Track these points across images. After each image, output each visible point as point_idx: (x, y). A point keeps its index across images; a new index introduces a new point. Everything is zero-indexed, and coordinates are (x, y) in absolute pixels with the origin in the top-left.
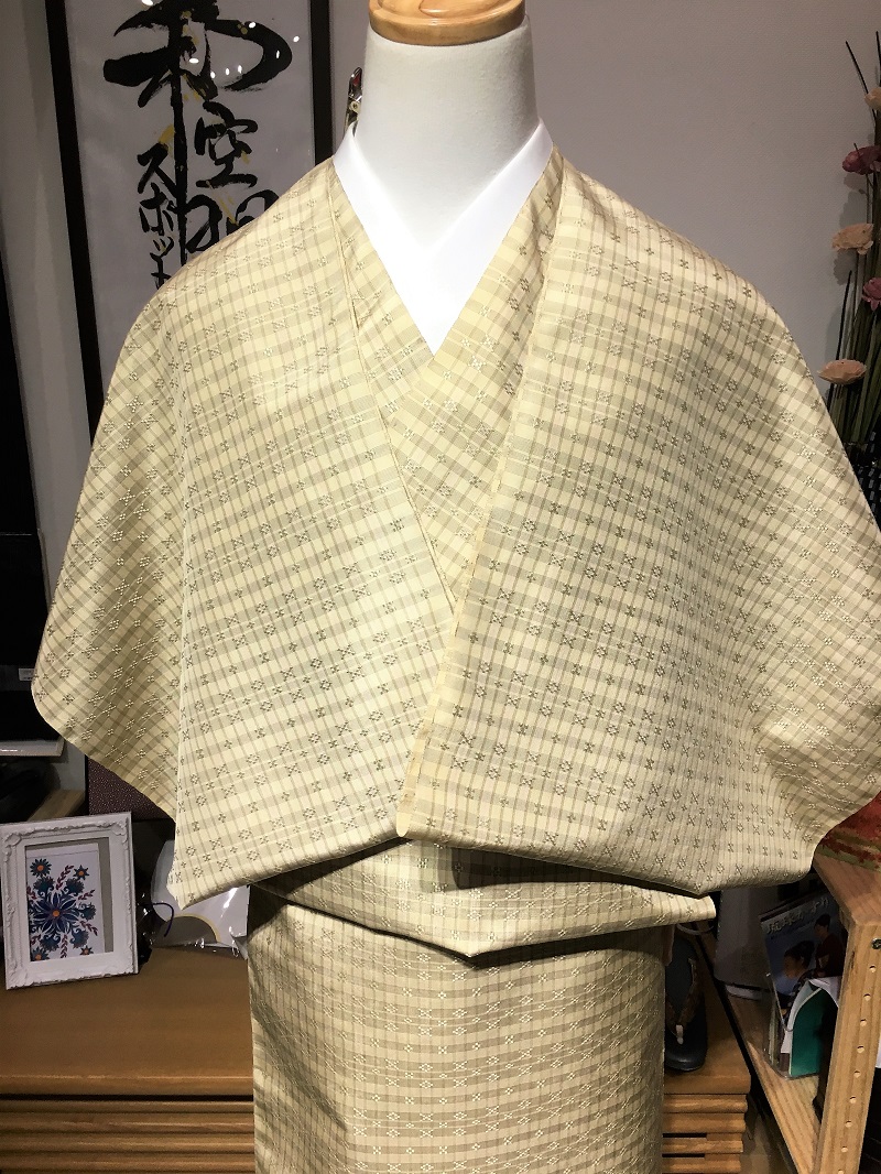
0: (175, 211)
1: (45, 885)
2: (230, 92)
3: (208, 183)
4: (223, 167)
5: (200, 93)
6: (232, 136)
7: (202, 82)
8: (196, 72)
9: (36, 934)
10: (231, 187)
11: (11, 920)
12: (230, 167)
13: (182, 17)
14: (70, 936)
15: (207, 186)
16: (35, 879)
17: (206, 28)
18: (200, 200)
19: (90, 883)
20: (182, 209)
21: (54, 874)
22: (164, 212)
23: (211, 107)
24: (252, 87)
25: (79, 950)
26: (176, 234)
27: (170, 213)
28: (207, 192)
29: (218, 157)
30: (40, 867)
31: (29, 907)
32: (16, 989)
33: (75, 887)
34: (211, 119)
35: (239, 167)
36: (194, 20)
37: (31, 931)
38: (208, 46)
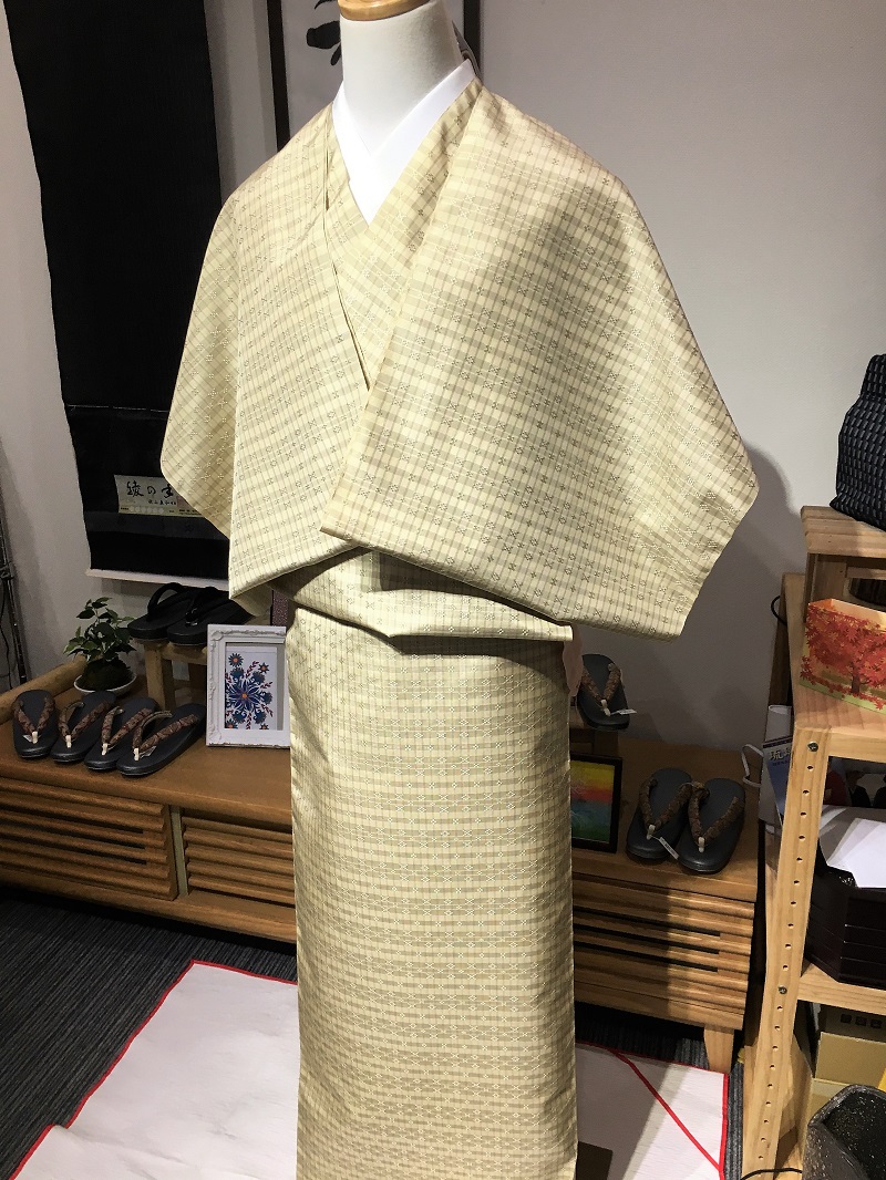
1: (238, 673)
9: (230, 709)
11: (212, 695)
14: (253, 715)
16: (231, 668)
19: (269, 677)
21: (245, 666)
25: (259, 726)
30: (235, 660)
31: (226, 688)
32: (213, 746)
33: (259, 678)
37: (226, 706)
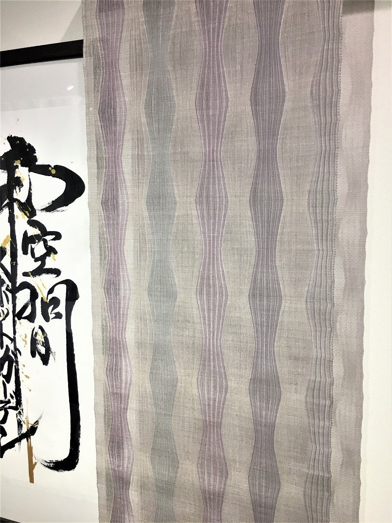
0: (10, 291)
2: (44, 213)
3: (30, 274)
4: (39, 263)
5: (26, 214)
6: (45, 242)
7: (28, 207)
8: (23, 200)
10: (44, 276)
12: (43, 264)
13: (15, 164)
15: (29, 276)
17: (30, 171)
18: (25, 285)
20: (14, 290)
22: (4, 292)
23: (33, 223)
24: (58, 209)
26: (10, 307)
27: (8, 293)
28: (30, 280)
29: (37, 256)
34: (33, 231)
35: (50, 263)
36: (22, 166)
38: (30, 183)
